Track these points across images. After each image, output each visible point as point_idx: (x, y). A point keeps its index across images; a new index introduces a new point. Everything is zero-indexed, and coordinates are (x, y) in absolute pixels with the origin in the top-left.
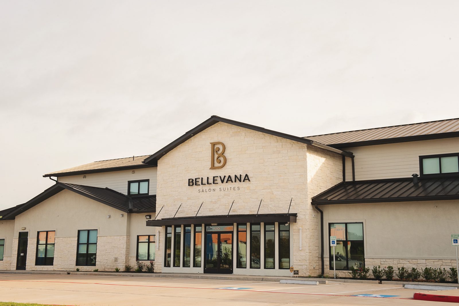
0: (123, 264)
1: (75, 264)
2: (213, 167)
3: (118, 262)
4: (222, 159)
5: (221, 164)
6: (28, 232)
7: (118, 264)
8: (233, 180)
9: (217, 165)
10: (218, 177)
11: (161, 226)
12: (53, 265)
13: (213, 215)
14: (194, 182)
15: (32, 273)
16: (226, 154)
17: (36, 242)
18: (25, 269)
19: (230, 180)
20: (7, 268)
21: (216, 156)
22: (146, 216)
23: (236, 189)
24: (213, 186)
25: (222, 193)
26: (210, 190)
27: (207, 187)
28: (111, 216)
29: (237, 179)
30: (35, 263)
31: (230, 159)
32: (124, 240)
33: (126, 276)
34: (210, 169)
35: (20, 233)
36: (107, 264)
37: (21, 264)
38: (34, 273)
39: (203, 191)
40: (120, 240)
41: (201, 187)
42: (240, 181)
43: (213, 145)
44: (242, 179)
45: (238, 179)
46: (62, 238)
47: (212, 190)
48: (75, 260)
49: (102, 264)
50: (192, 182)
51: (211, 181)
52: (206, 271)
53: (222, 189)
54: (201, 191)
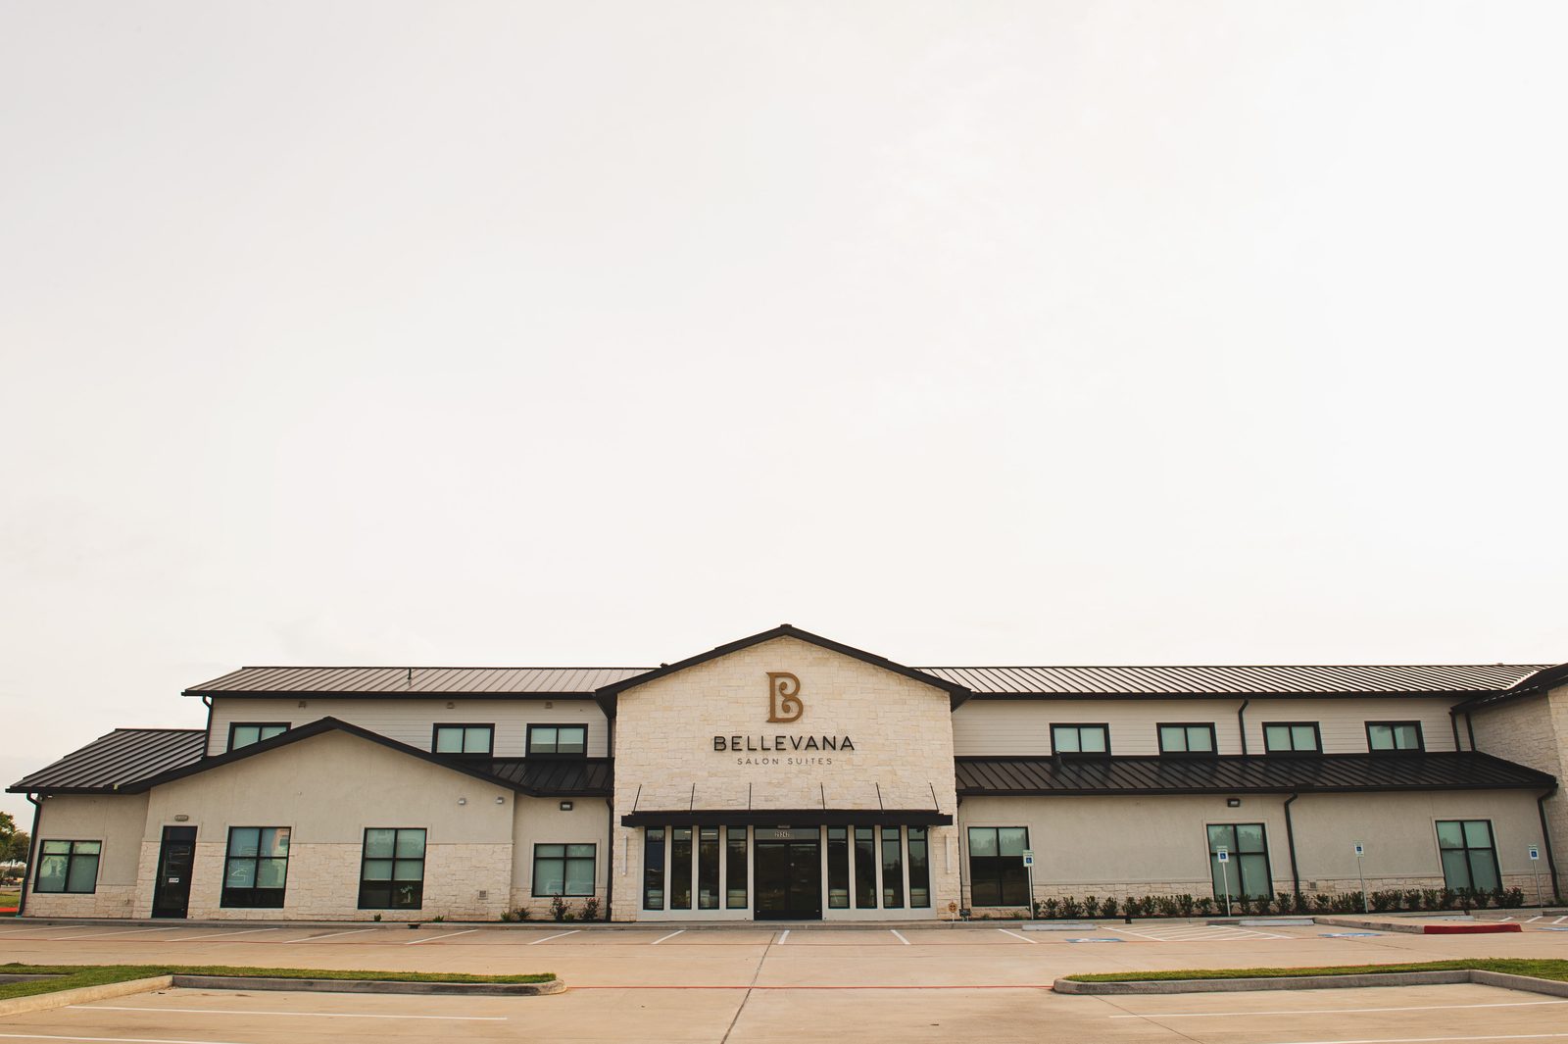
0: (504, 905)
1: (356, 905)
2: (773, 720)
3: (489, 901)
4: (792, 704)
5: (792, 715)
6: (196, 827)
7: (488, 905)
8: (820, 744)
9: (780, 714)
10: (784, 737)
11: (633, 827)
12: (283, 907)
13: (773, 808)
14: (729, 744)
15: (280, 927)
16: (801, 696)
17: (225, 851)
18: (184, 915)
19: (812, 746)
20: (110, 912)
21: (779, 700)
22: (562, 803)
23: (824, 761)
24: (773, 755)
25: (794, 767)
26: (766, 762)
27: (759, 755)
28: (468, 799)
29: (826, 743)
30: (219, 903)
31: (810, 706)
32: (504, 854)
33: (604, 929)
34: (768, 721)
35: (165, 828)
36: (457, 905)
37: (171, 902)
38: (287, 927)
39: (748, 762)
40: (494, 852)
41: (744, 755)
42: (834, 748)
43: (773, 676)
44: (839, 744)
45: (829, 743)
46: (312, 846)
47: (771, 762)
48: (357, 897)
49: (441, 904)
50: (719, 744)
51: (770, 743)
52: (757, 917)
53: (794, 761)
54: (744, 761)
